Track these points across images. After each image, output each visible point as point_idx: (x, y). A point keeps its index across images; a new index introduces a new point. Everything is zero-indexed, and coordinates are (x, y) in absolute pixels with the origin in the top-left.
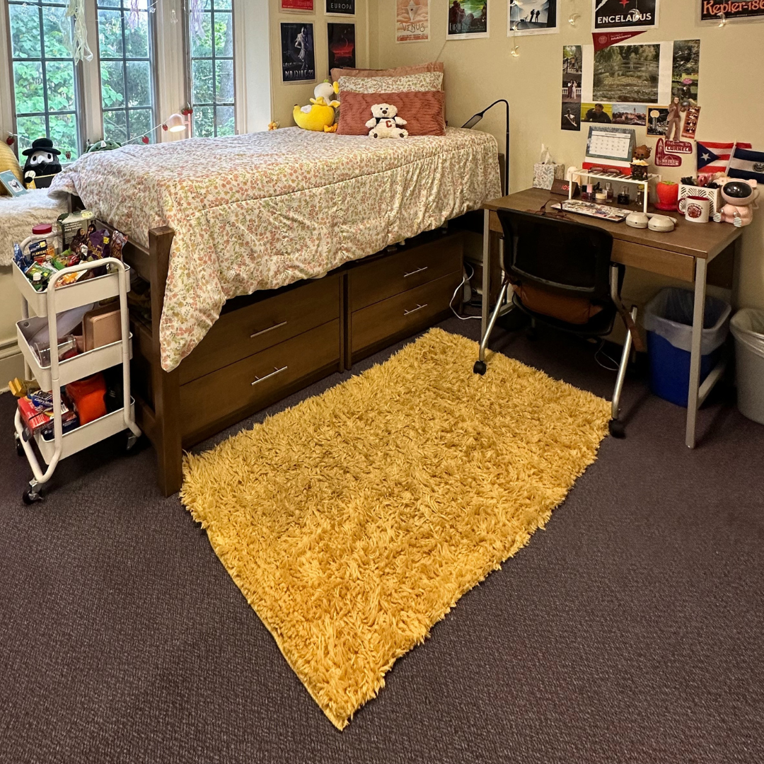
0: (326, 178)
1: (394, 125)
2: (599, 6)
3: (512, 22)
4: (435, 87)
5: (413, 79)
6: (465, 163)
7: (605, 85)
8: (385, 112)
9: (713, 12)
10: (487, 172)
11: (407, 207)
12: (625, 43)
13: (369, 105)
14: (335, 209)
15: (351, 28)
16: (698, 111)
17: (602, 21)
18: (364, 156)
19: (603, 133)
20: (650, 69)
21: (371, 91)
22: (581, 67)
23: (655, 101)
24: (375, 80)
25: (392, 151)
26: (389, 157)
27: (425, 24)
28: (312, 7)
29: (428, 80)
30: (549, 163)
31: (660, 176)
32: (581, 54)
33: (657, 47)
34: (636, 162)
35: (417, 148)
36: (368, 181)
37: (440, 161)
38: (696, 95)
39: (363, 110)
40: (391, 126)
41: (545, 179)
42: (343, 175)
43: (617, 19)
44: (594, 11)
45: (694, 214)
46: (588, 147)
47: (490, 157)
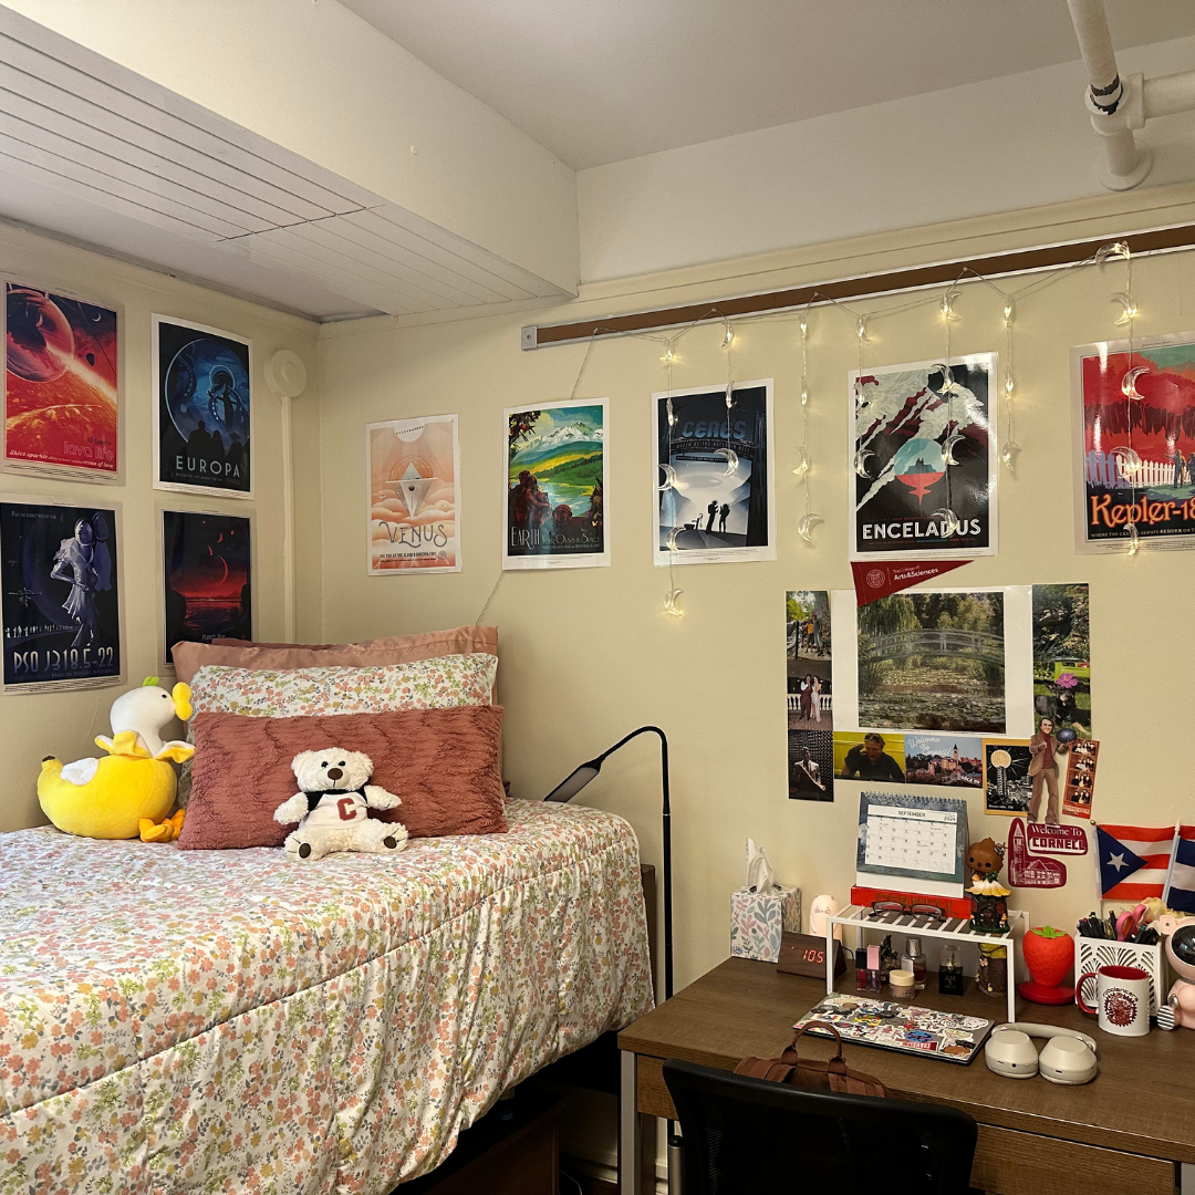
0: (106, 1046)
1: (362, 812)
2: (865, 500)
3: (663, 529)
4: (477, 695)
5: (418, 672)
6: (564, 909)
7: (886, 689)
8: (335, 774)
9: (1111, 521)
10: (617, 925)
11: (402, 1082)
12: (926, 589)
13: (286, 754)
14: (139, 1156)
15: (238, 529)
16: (1094, 751)
17: (872, 533)
18: (255, 940)
19: (894, 811)
20: (985, 651)
21: (295, 710)
22: (828, 644)
23: (1001, 728)
24: (307, 678)
25: (351, 910)
26: (341, 931)
27: (447, 527)
28: (114, 462)
29: (458, 677)
30: (765, 889)
31: (1026, 914)
32: (827, 614)
33: (997, 599)
34: (981, 887)
35: (430, 891)
36: (271, 1024)
37: (496, 916)
38: (1088, 713)
39: (268, 768)
40: (353, 814)
41: (761, 935)
42: (174, 1023)
43: (905, 530)
44: (854, 509)
45: (1121, 1015)
46: (862, 847)
47: (624, 882)
